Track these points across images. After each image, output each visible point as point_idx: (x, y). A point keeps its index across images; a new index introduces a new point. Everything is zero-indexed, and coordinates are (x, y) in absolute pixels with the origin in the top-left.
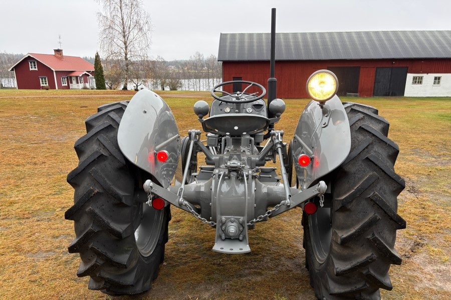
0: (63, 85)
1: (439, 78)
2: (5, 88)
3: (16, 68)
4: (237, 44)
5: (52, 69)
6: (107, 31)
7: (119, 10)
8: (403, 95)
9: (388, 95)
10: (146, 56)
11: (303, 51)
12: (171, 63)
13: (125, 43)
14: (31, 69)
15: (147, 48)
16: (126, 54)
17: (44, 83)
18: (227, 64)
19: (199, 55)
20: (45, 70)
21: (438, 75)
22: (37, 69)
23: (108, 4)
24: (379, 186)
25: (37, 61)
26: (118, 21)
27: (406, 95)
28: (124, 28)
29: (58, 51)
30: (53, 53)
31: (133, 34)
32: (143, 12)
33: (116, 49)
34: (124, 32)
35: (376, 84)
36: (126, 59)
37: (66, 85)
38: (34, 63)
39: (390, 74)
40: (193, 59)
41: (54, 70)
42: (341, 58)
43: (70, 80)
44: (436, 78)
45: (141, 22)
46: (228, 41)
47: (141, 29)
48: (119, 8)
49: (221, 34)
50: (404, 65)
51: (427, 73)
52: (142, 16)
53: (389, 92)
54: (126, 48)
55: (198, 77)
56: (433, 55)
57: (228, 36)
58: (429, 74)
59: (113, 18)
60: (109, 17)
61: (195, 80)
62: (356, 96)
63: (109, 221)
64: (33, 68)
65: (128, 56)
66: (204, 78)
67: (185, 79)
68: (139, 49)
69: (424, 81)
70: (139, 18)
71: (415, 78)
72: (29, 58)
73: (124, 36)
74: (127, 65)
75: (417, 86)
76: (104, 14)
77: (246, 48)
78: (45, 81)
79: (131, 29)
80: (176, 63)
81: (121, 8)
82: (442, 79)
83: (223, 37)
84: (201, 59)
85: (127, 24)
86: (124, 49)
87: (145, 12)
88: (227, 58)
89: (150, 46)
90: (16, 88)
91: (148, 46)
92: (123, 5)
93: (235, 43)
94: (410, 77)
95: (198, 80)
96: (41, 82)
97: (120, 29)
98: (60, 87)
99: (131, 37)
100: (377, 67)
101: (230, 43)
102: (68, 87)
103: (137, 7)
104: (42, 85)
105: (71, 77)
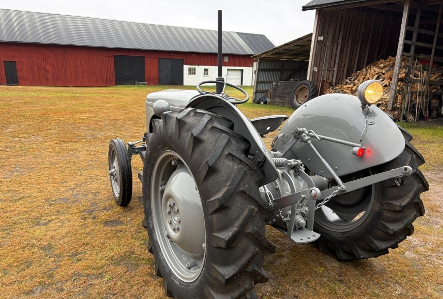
1: (207, 70)
8: (183, 84)
9: (171, 84)
11: (85, 37)
21: (206, 67)
27: (184, 84)
35: (160, 73)
39: (170, 64)
42: (126, 47)
44: (205, 70)
50: (181, 57)
51: (199, 66)
53: (172, 82)
56: (201, 50)
58: (200, 66)
62: (144, 84)
69: (197, 71)
71: (190, 69)
75: (192, 76)
82: (209, 71)
94: (186, 68)
100: (159, 58)
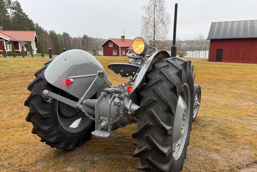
0: (123, 54)
2: (100, 55)
3: (103, 46)
4: (222, 29)
5: (119, 46)
6: (146, 25)
7: (153, 14)
10: (165, 37)
12: (184, 42)
13: (154, 31)
14: (110, 46)
15: (166, 33)
16: (154, 37)
17: (115, 53)
18: (213, 41)
19: (201, 37)
20: (116, 47)
22: (112, 46)
23: (148, 11)
24: (156, 106)
25: (113, 42)
26: (152, 19)
28: (154, 23)
29: (123, 37)
30: (121, 38)
31: (159, 26)
32: (166, 13)
33: (149, 34)
34: (154, 25)
36: (154, 40)
37: (125, 54)
38: (112, 43)
40: (197, 39)
41: (120, 47)
43: (126, 51)
45: (164, 19)
46: (216, 27)
47: (163, 23)
48: (153, 12)
49: (212, 23)
52: (165, 16)
54: (155, 34)
55: (199, 49)
57: (217, 24)
59: (150, 18)
60: (147, 17)
61: (197, 51)
63: (38, 109)
64: (111, 46)
65: (155, 38)
66: (203, 50)
67: (191, 50)
68: (161, 34)
70: (163, 17)
72: (109, 41)
73: (154, 27)
74: (154, 43)
76: (145, 16)
77: (228, 31)
78: (115, 52)
79: (158, 23)
80: (187, 42)
81: (154, 12)
83: (213, 25)
84: (202, 39)
85: (156, 20)
86: (153, 34)
87: (167, 13)
88: (214, 37)
89: (168, 32)
90: (102, 56)
91: (167, 32)
92: (155, 11)
93: (221, 27)
95: (199, 51)
96: (113, 53)
97: (152, 24)
98: (122, 55)
99: (158, 28)
101: (218, 28)
102: (125, 55)
103: (163, 11)
104: (114, 54)
105: (127, 50)
